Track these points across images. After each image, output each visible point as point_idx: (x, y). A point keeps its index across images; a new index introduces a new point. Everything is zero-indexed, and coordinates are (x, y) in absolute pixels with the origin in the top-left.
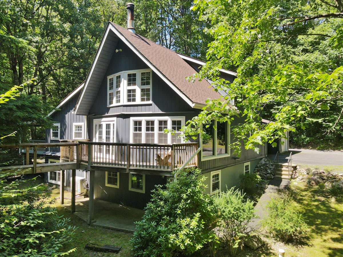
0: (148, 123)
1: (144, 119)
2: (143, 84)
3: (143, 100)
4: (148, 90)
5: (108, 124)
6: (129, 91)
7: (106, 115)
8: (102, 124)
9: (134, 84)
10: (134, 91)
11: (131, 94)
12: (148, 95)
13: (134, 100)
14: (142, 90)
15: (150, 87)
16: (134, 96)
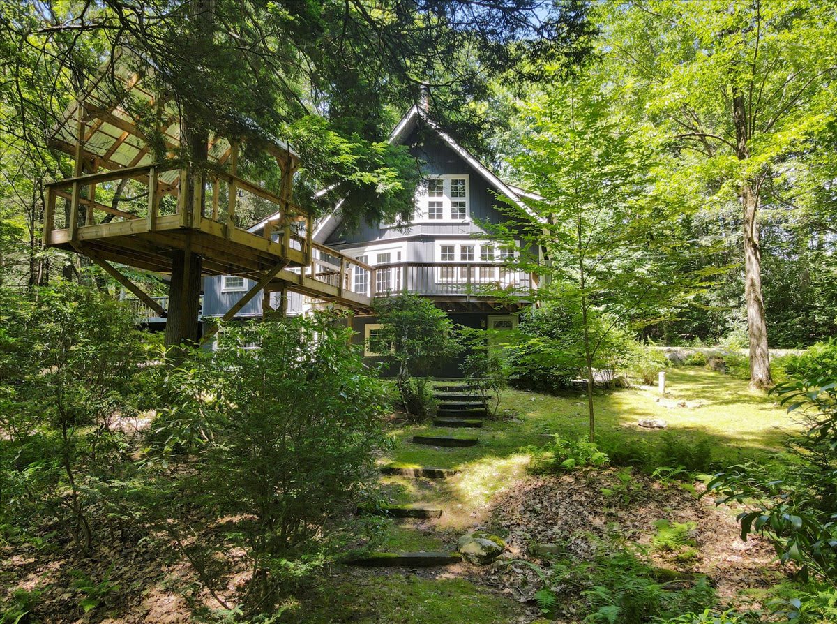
0: (464, 248)
1: (458, 244)
2: (454, 195)
3: (454, 217)
4: (462, 204)
5: (384, 255)
6: (431, 204)
7: (378, 239)
8: (366, 257)
9: (440, 194)
10: (440, 204)
11: (435, 209)
12: (463, 211)
13: (440, 217)
14: (454, 204)
15: (466, 199)
16: (440, 210)
